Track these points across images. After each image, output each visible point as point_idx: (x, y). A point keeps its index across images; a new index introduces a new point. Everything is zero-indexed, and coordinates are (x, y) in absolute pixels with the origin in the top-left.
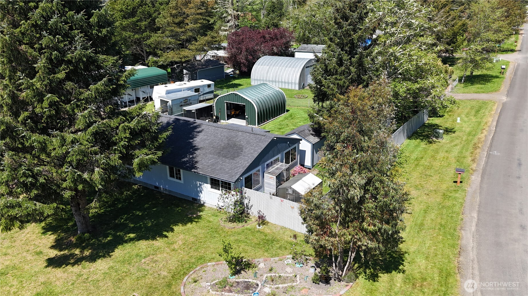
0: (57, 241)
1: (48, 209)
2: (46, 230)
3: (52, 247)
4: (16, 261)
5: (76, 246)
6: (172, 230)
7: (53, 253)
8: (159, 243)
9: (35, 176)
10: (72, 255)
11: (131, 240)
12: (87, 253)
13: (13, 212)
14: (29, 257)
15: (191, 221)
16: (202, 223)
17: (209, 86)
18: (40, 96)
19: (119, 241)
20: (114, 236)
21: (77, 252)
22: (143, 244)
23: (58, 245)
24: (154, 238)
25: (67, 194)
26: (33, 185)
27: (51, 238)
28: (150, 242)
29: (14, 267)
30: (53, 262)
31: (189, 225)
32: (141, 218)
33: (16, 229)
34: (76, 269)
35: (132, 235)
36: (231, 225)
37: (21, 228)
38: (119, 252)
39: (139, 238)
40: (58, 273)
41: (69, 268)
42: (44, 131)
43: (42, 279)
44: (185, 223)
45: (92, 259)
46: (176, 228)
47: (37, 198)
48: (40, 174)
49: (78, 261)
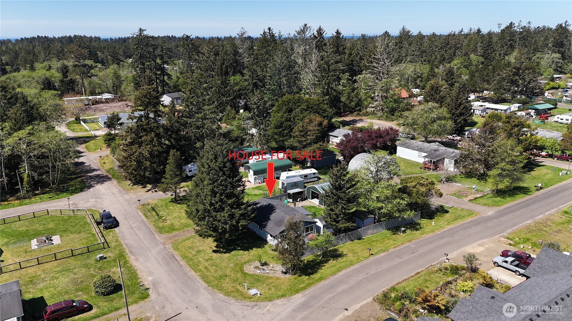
0: (217, 245)
1: (214, 234)
2: (215, 241)
3: (215, 247)
4: (204, 249)
5: (222, 248)
6: (252, 249)
7: (215, 249)
8: (246, 252)
9: (213, 224)
10: (220, 250)
11: (238, 249)
12: (224, 251)
13: (206, 234)
14: (208, 248)
15: (260, 248)
16: (263, 249)
17: (314, 174)
18: (217, 202)
19: (235, 249)
20: (234, 247)
21: (222, 250)
22: (241, 252)
23: (217, 246)
24: (245, 251)
25: (220, 231)
26: (212, 227)
27: (215, 244)
28: (244, 252)
29: (204, 250)
30: (214, 251)
31: (259, 249)
32: (245, 243)
33: (206, 238)
34: (220, 254)
35: (239, 248)
36: (271, 252)
37: (207, 238)
38: (233, 253)
39: (240, 250)
40: (215, 254)
41: (218, 254)
42: (216, 212)
43: (210, 255)
44: (257, 248)
45: (225, 253)
46: (254, 249)
47: (212, 231)
48: (214, 224)
49: (221, 252)
